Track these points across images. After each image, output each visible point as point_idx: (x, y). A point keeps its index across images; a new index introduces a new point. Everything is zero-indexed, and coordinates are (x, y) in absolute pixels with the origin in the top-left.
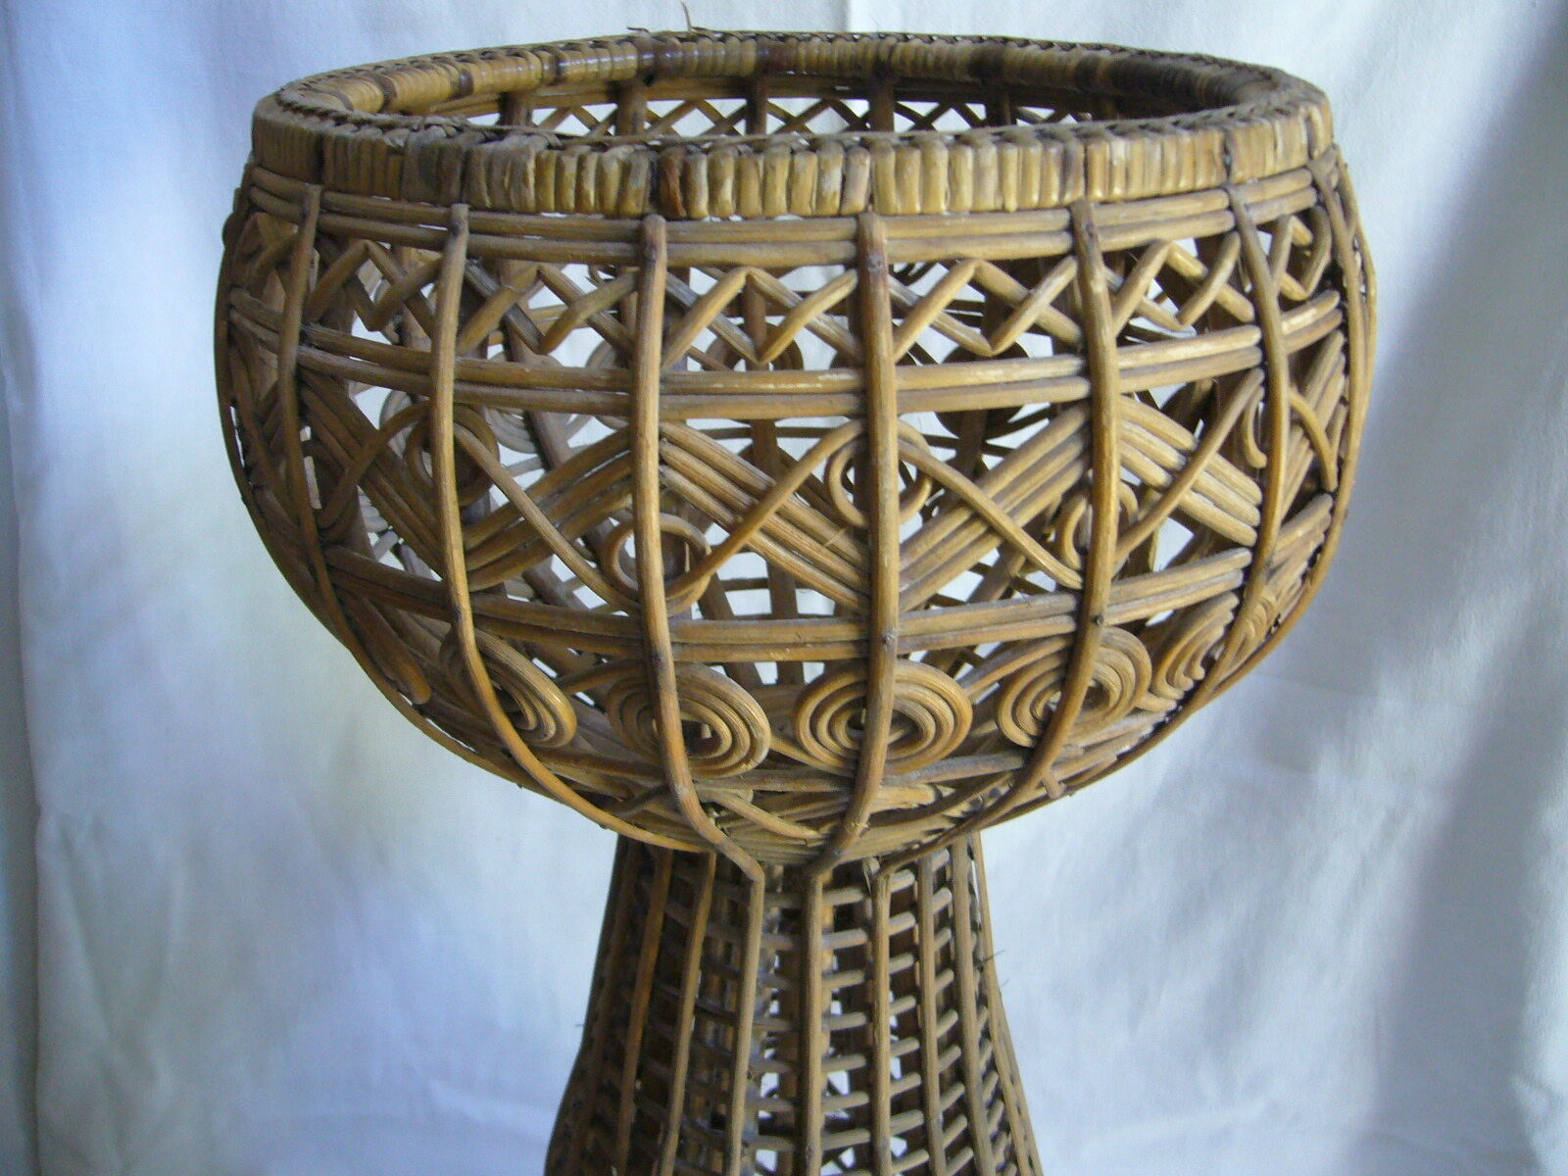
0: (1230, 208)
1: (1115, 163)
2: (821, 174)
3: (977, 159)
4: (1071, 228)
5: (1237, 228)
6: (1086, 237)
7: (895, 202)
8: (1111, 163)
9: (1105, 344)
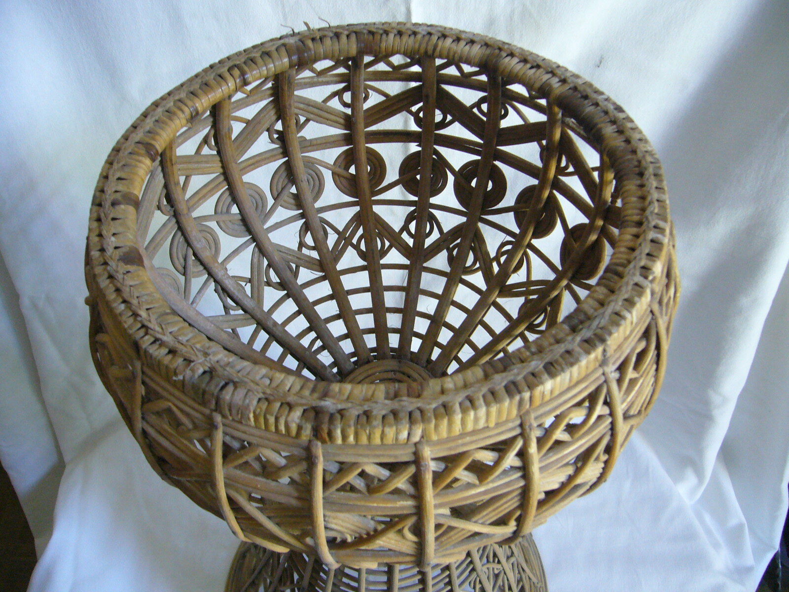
0: (604, 374)
1: (545, 393)
2: (397, 433)
3: (475, 414)
4: (521, 425)
5: (605, 381)
6: (528, 430)
7: (434, 437)
8: (544, 392)
9: (533, 471)
